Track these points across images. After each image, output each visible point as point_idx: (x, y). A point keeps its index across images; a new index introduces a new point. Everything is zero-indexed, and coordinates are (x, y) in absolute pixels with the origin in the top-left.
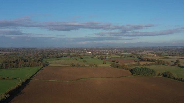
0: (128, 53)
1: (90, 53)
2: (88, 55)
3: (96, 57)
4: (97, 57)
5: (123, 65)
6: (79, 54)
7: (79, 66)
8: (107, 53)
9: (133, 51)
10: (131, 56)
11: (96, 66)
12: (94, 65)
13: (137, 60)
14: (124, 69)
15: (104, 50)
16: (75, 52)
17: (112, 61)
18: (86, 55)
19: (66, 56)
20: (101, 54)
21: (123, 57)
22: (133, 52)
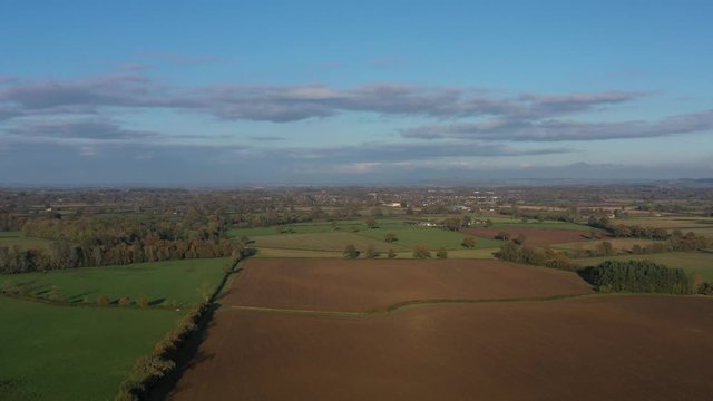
0: (545, 208)
1: (395, 205)
2: (392, 216)
3: (427, 221)
4: (432, 222)
5: (549, 253)
6: (360, 212)
7: (374, 255)
8: (464, 208)
9: (561, 198)
10: (561, 219)
11: (442, 255)
12: (434, 254)
13: (593, 233)
14: (556, 267)
15: (448, 195)
16: (337, 205)
17: (497, 238)
18: (385, 212)
19: (310, 220)
20: (440, 210)
21: (530, 221)
22: (562, 201)
